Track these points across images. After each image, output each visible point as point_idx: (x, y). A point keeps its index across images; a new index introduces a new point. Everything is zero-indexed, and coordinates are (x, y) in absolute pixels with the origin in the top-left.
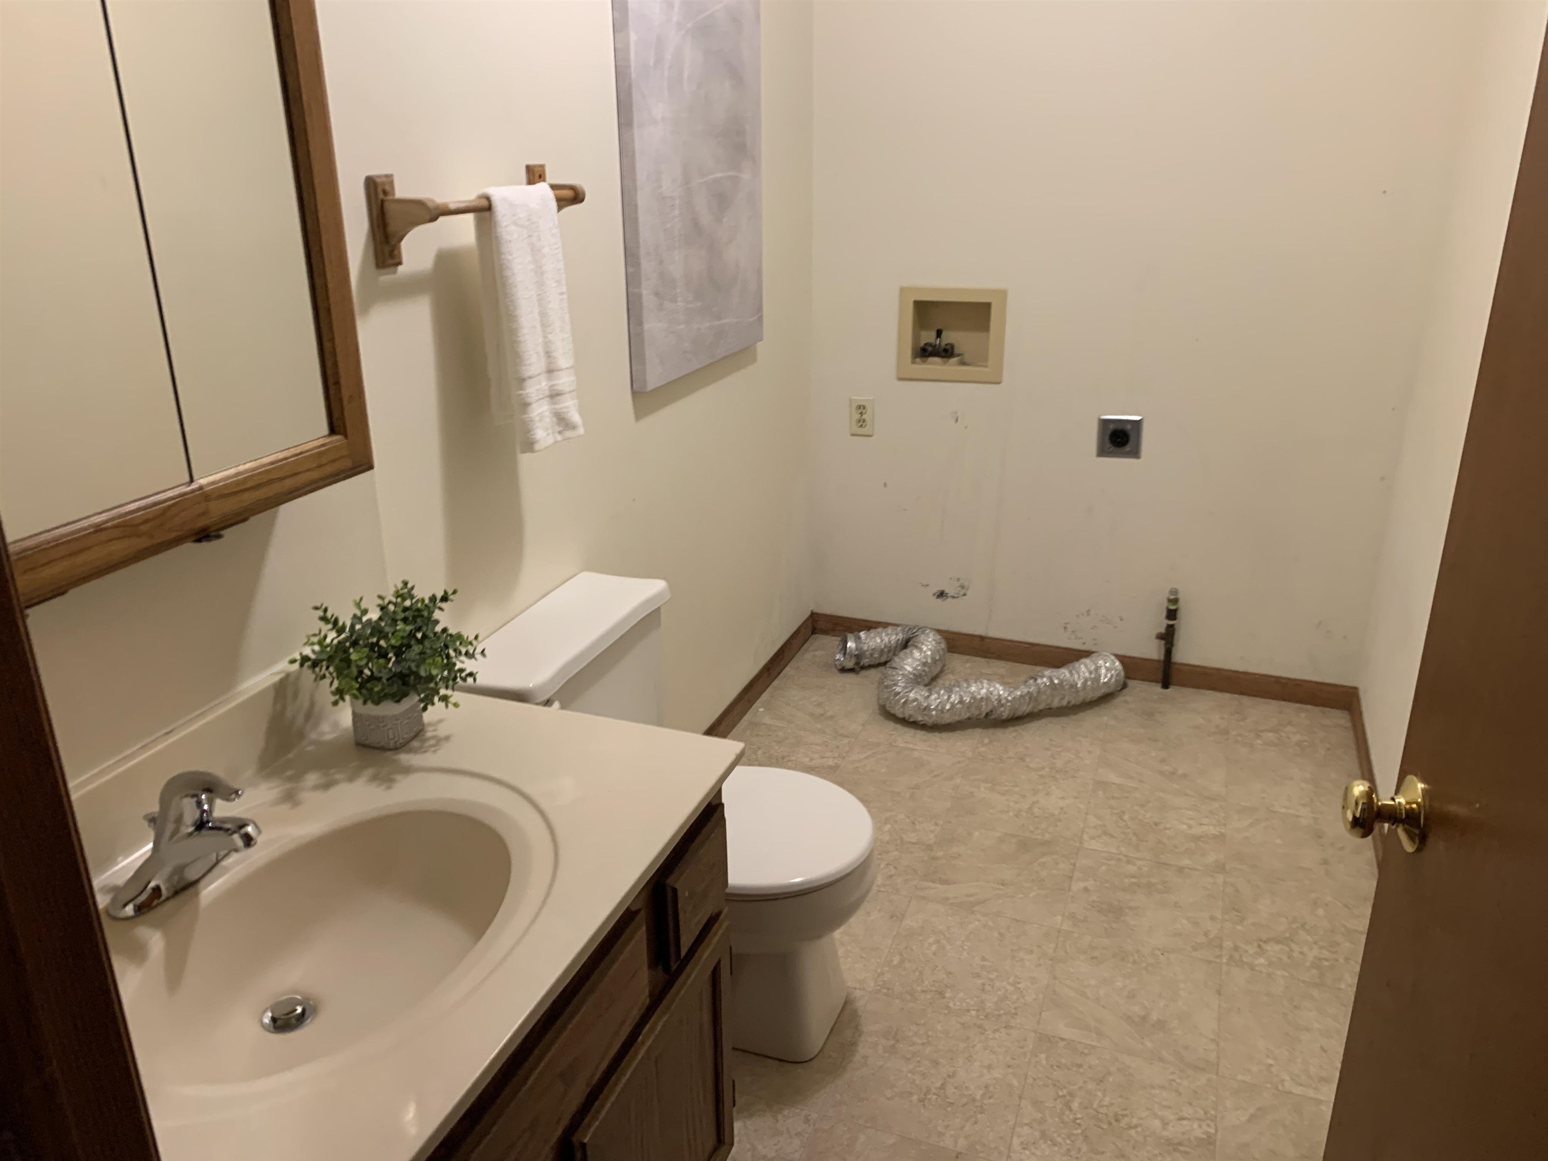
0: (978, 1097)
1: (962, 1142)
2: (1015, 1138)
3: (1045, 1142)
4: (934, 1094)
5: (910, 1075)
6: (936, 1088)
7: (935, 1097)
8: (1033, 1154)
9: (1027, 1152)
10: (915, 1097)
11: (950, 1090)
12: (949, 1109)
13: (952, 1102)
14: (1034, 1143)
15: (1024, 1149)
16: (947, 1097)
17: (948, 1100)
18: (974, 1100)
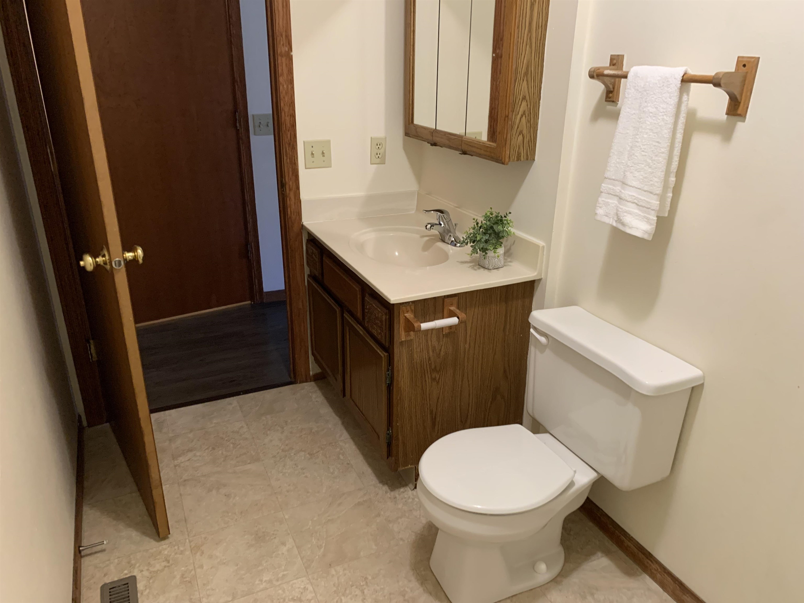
0: (343, 598)
1: (333, 572)
2: (312, 590)
3: (297, 597)
4: (363, 585)
5: (382, 587)
6: (365, 589)
7: (362, 584)
8: (299, 588)
9: (302, 587)
10: (370, 578)
11: (358, 592)
12: (351, 583)
13: (352, 587)
14: (302, 593)
15: (305, 587)
16: (357, 587)
17: (355, 587)
18: (343, 595)
